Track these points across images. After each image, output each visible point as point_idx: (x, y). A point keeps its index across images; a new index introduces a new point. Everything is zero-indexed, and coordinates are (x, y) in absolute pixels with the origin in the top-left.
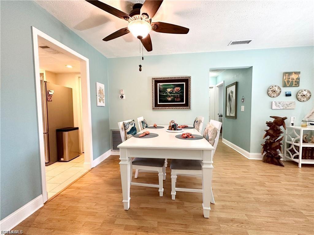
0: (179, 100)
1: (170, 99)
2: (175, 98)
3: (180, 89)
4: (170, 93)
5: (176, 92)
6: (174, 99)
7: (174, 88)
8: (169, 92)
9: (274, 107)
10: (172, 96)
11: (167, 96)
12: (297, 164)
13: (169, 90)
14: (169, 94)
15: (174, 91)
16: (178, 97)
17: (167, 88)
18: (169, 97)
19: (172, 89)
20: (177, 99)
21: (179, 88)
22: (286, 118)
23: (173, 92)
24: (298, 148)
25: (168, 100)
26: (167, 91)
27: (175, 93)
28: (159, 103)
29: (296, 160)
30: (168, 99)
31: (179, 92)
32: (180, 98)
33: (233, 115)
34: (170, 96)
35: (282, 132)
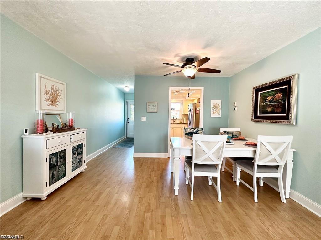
0: (279, 110)
1: (269, 110)
2: (275, 108)
3: (281, 95)
4: (271, 102)
5: (277, 100)
6: (274, 110)
7: (274, 95)
8: (269, 101)
10: (272, 105)
11: (267, 106)
13: (269, 98)
14: (269, 103)
15: (274, 99)
16: (278, 107)
17: (268, 96)
19: (272, 97)
20: (277, 109)
21: (280, 95)
23: (273, 100)
26: (267, 99)
27: (275, 102)
28: (259, 114)
31: (280, 99)
32: (281, 107)
34: (270, 105)
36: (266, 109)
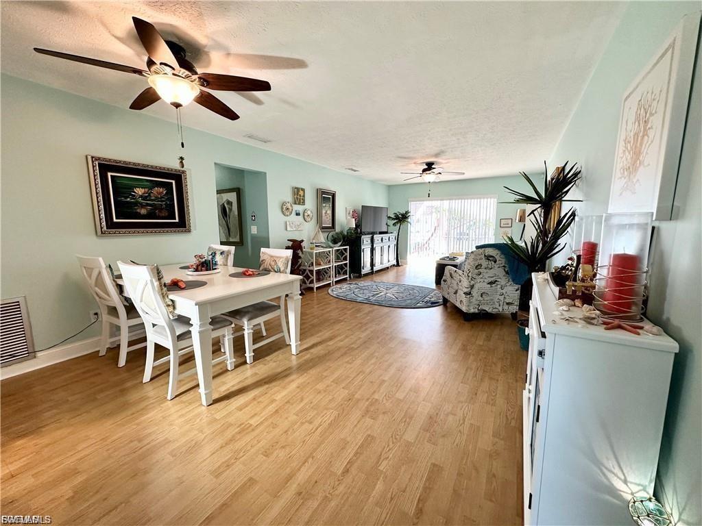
0: (165, 213)
1: (143, 211)
2: (156, 209)
3: (165, 192)
4: (144, 198)
5: (157, 198)
6: (154, 213)
7: (151, 188)
8: (141, 196)
9: (289, 228)
10: (148, 205)
11: (136, 204)
12: (312, 289)
13: (139, 191)
14: (140, 200)
15: (152, 195)
16: (162, 209)
17: (136, 187)
18: (143, 206)
19: (146, 190)
20: (159, 211)
21: (163, 191)
22: (303, 241)
23: (149, 195)
24: (311, 272)
25: (140, 213)
26: (135, 192)
27: (152, 200)
28: (116, 219)
29: (311, 285)
30: (138, 211)
31: (163, 198)
32: (166, 210)
33: (237, 239)
34: (144, 204)
35: (300, 257)
36: (136, 209)
